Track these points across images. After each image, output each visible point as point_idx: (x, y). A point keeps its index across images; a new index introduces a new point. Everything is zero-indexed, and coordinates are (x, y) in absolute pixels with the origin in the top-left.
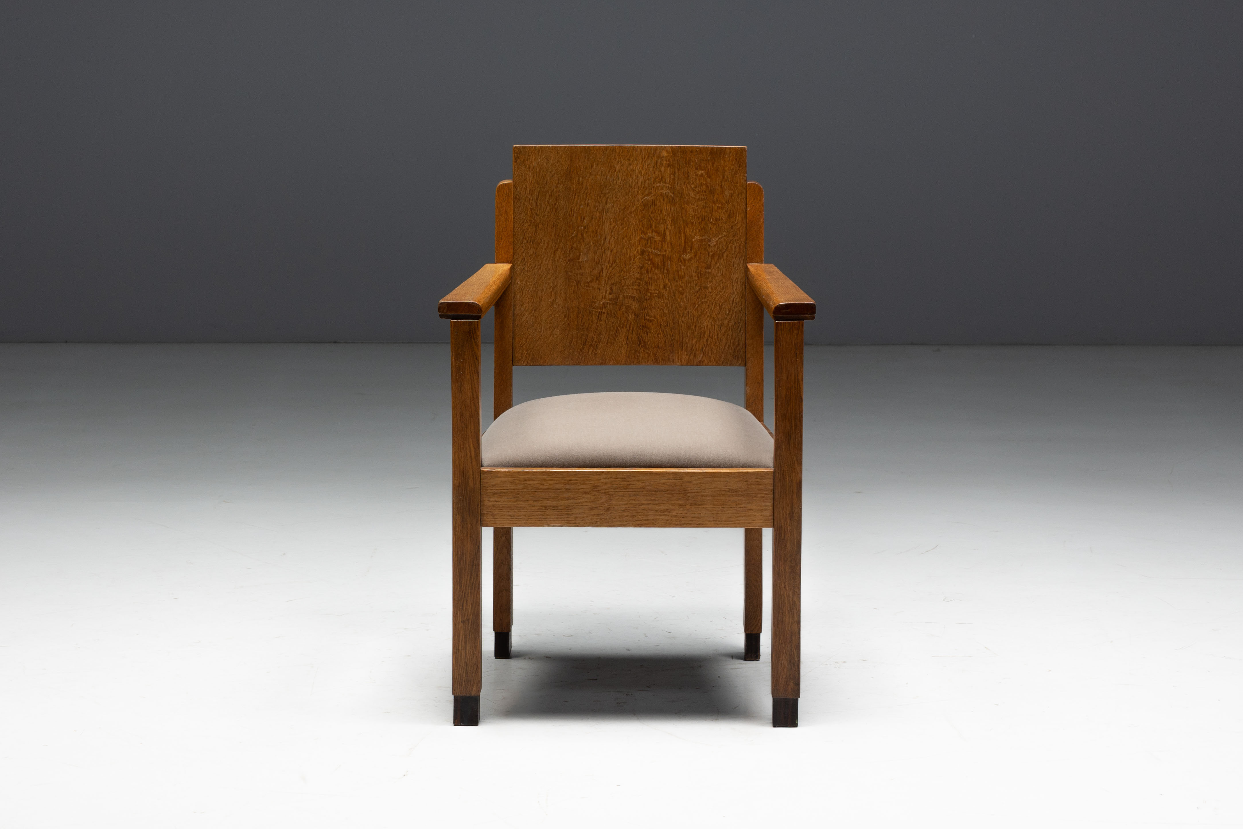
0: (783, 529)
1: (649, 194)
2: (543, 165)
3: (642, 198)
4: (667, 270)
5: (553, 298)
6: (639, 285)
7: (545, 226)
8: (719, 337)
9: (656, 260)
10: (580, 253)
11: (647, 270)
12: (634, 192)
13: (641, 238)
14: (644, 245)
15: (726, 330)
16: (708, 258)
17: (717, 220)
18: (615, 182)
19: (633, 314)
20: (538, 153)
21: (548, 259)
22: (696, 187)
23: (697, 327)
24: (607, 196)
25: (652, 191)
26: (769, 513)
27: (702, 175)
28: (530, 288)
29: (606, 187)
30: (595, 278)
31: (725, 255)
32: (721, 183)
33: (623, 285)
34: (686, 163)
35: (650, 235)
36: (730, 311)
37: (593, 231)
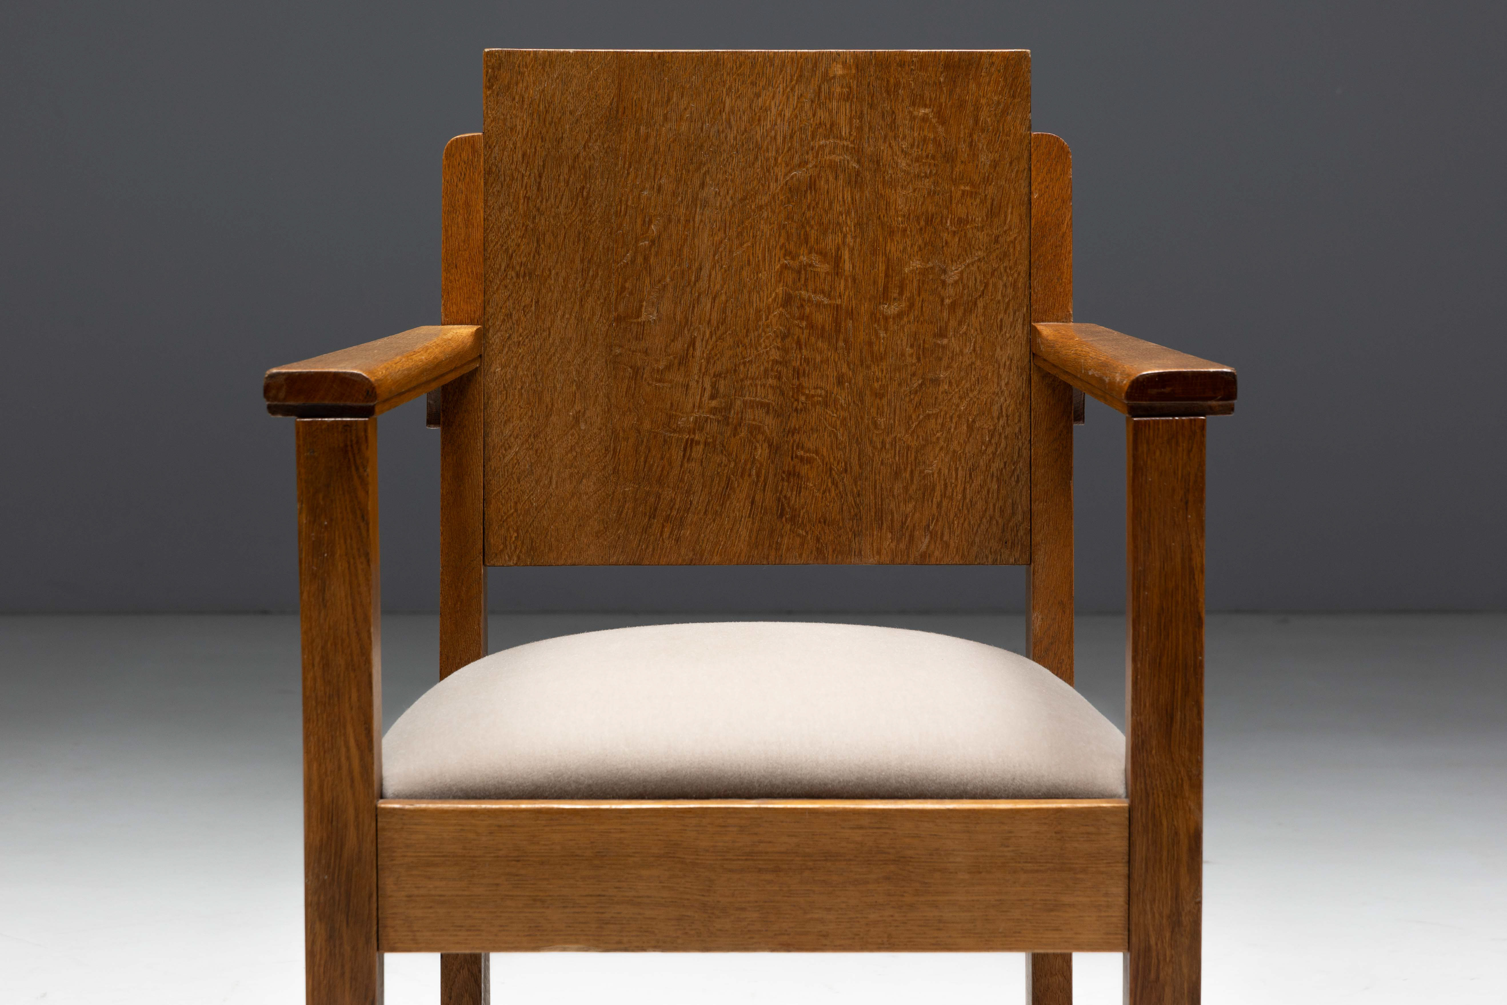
0: (1154, 954)
1: (803, 163)
2: (554, 95)
3: (786, 175)
4: (846, 341)
5: (577, 407)
6: (779, 378)
7: (560, 238)
8: (968, 497)
9: (820, 318)
10: (641, 301)
11: (798, 342)
12: (767, 160)
13: (785, 267)
14: (790, 283)
15: (985, 481)
16: (941, 311)
17: (962, 222)
18: (723, 136)
19: (766, 445)
20: (543, 69)
21: (567, 316)
22: (912, 146)
23: (917, 474)
24: (704, 169)
25: (810, 157)
26: (1117, 914)
27: (925, 119)
28: (524, 383)
29: (701, 147)
30: (676, 361)
31: (980, 304)
32: (971, 135)
33: (741, 376)
34: (888, 92)
35: (804, 259)
36: (992, 436)
37: (672, 250)
